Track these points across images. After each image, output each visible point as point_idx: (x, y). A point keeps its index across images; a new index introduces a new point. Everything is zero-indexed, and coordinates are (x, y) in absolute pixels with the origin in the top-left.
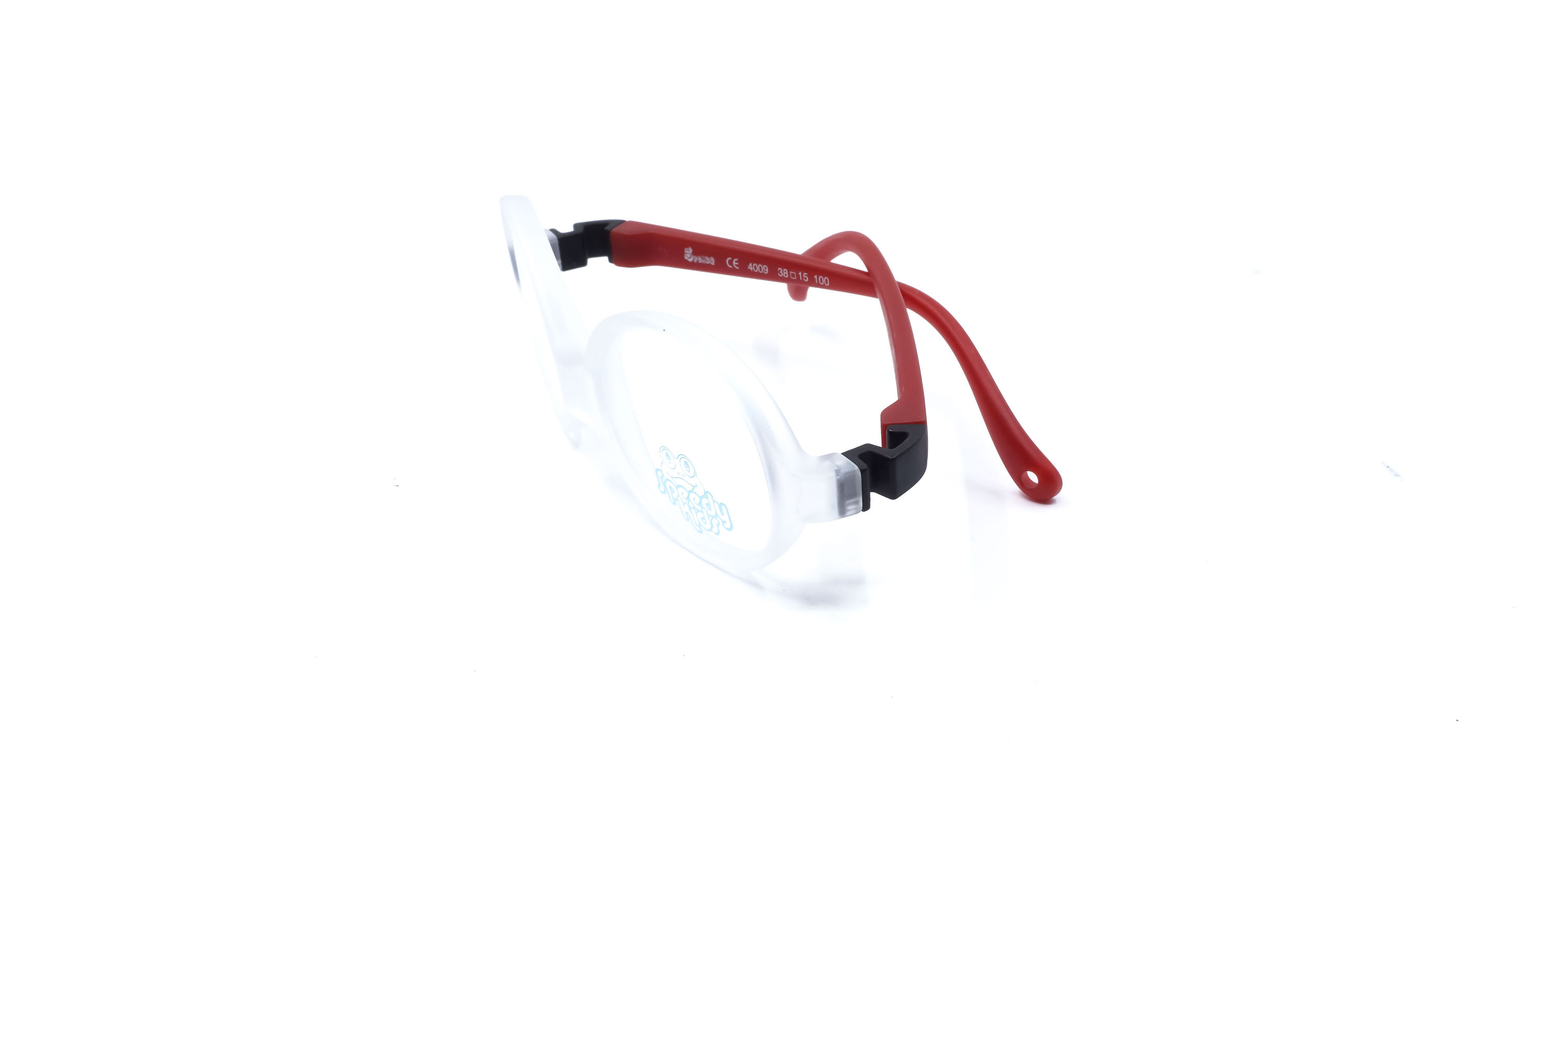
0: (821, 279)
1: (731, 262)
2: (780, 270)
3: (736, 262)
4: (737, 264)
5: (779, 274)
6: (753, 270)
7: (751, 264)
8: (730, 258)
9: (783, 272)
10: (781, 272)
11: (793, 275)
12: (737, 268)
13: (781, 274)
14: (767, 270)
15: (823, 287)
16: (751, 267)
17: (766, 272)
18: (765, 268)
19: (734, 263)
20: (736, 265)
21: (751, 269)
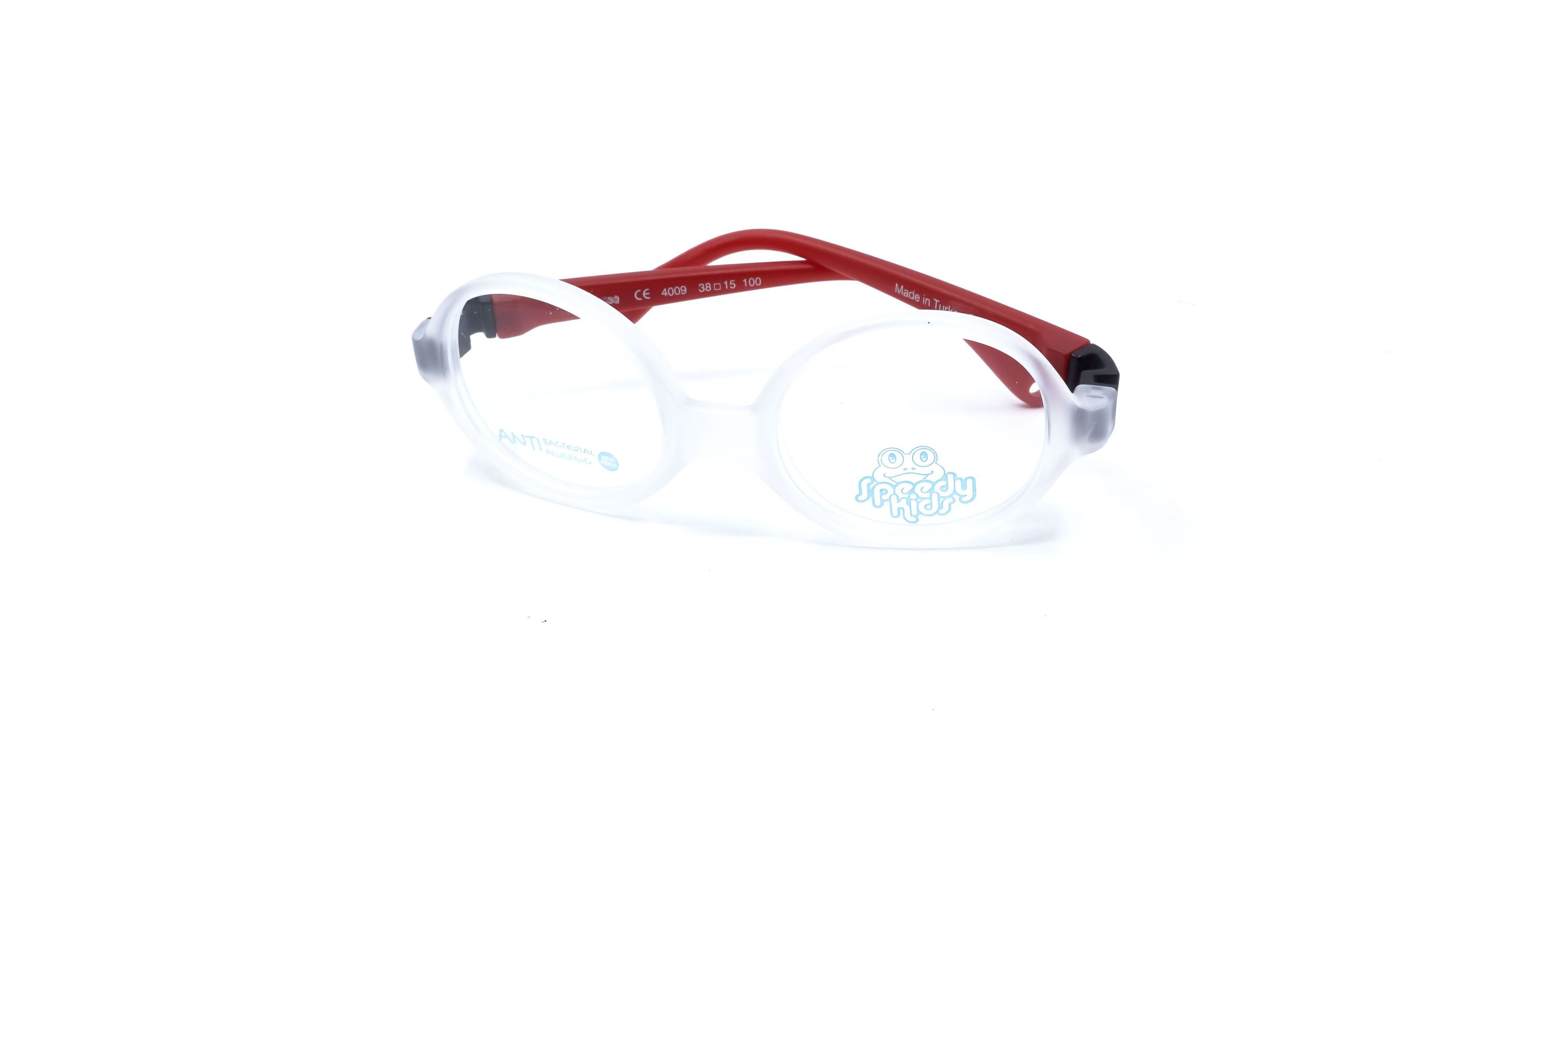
0: (752, 281)
1: (640, 295)
2: (702, 286)
3: (646, 292)
4: (648, 294)
5: (700, 290)
6: (668, 295)
7: (665, 290)
8: (639, 291)
9: (705, 287)
10: (703, 287)
11: (717, 287)
12: (649, 298)
13: (702, 290)
14: (685, 290)
15: (755, 288)
16: (665, 293)
17: (684, 292)
18: (683, 289)
19: (644, 294)
20: (647, 296)
21: (666, 294)
